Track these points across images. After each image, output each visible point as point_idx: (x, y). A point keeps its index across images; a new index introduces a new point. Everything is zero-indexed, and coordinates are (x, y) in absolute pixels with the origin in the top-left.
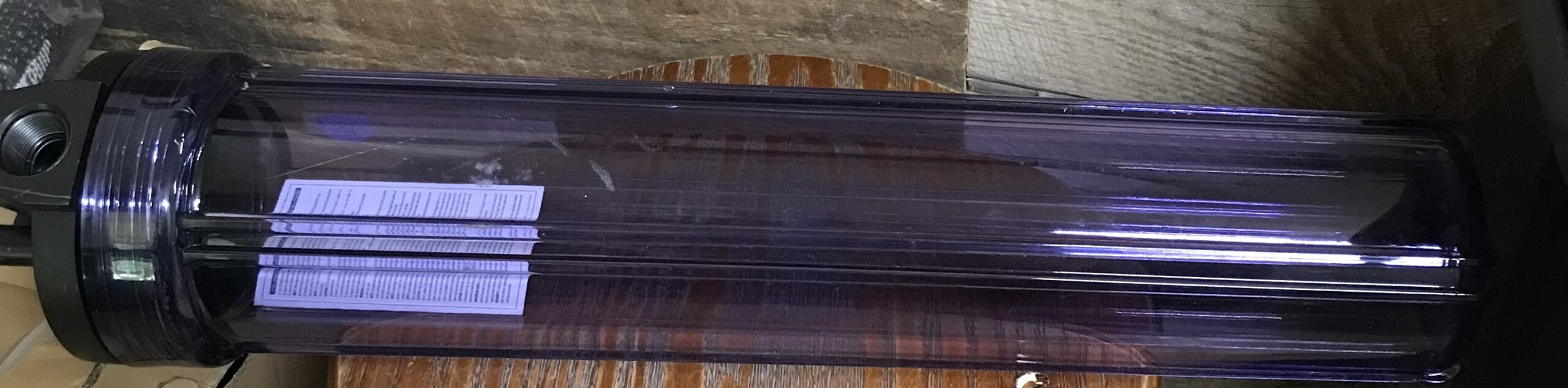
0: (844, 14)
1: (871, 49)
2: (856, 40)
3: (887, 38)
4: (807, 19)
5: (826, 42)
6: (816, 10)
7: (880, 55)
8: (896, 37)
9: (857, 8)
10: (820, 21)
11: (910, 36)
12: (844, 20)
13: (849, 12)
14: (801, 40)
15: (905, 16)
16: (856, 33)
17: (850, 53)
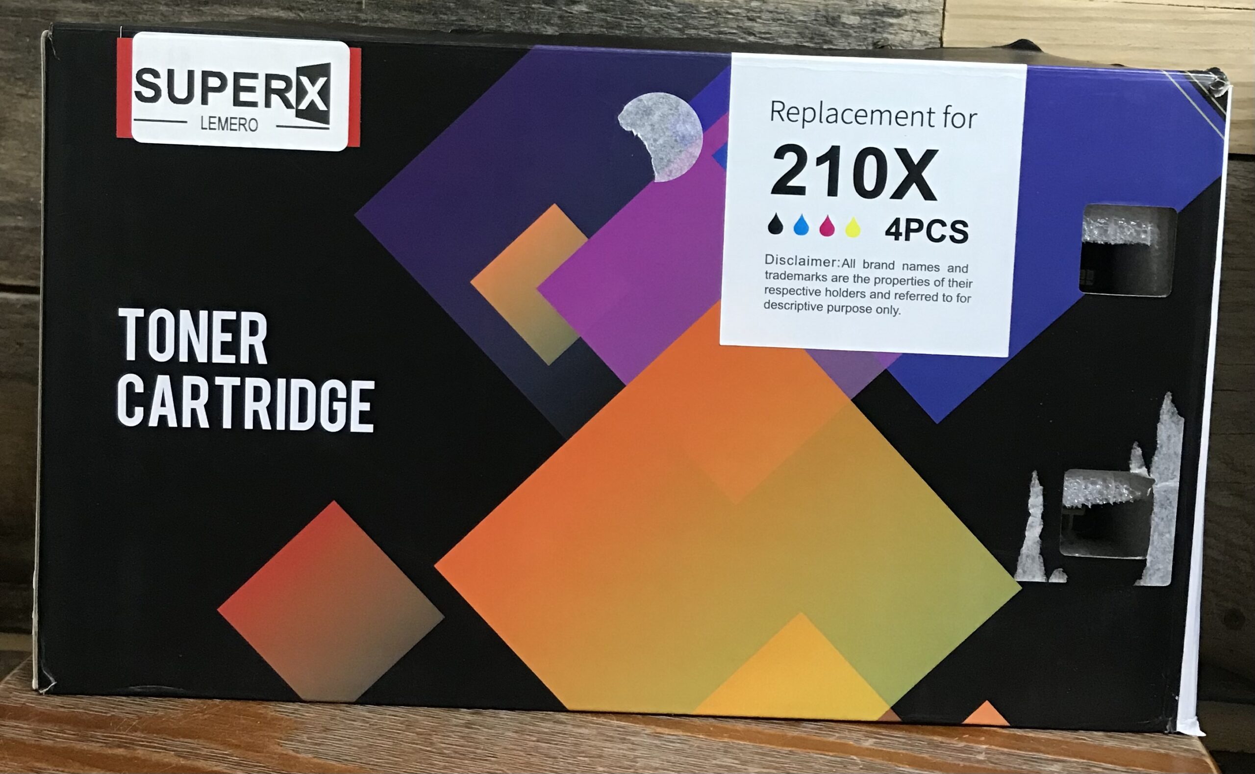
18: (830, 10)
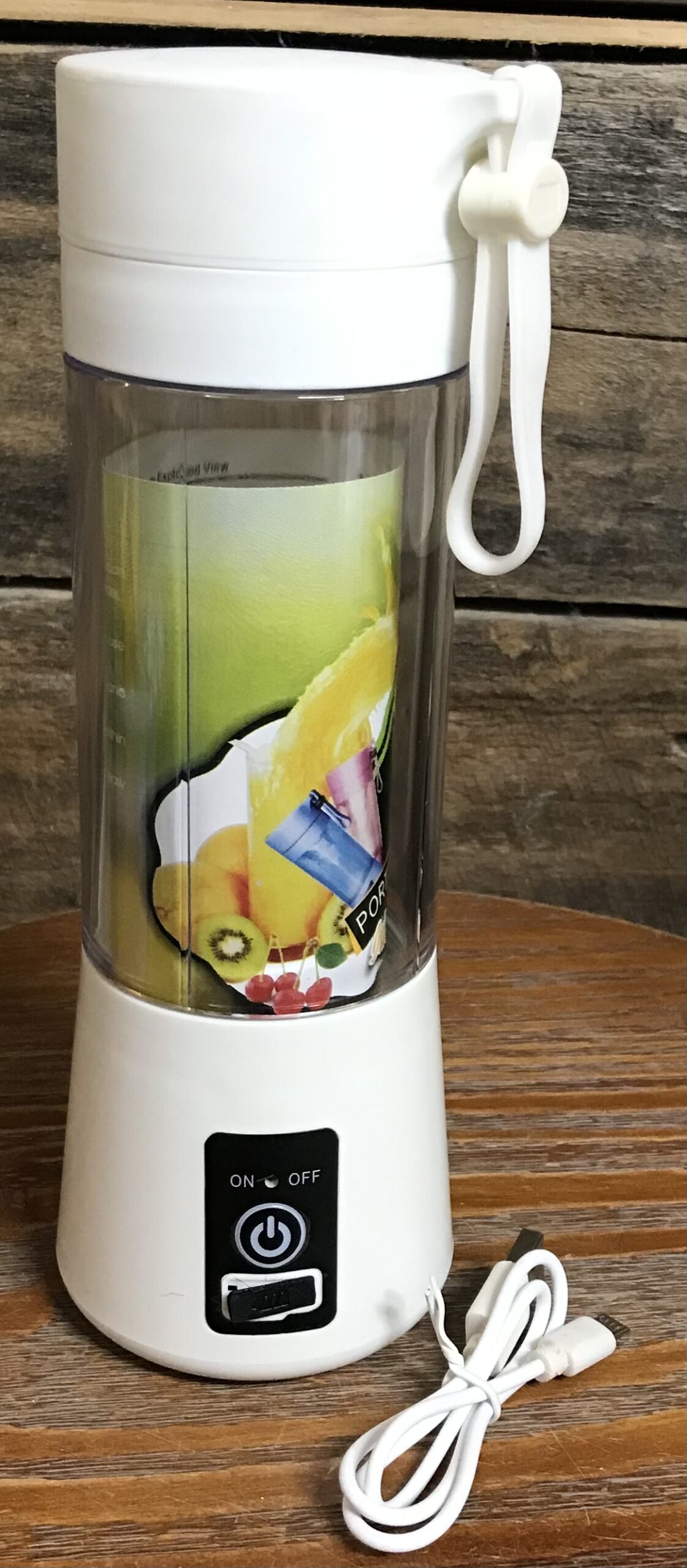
0: (540, 792)
1: (583, 855)
2: (557, 841)
3: (612, 832)
4: (474, 808)
5: (504, 849)
6: (492, 786)
7: (596, 866)
8: (627, 829)
9: (563, 777)
10: (497, 808)
11: (652, 825)
12: (540, 804)
13: (549, 787)
14: (462, 848)
15: (645, 784)
16: (559, 828)
17: (546, 867)
18: (658, 111)
